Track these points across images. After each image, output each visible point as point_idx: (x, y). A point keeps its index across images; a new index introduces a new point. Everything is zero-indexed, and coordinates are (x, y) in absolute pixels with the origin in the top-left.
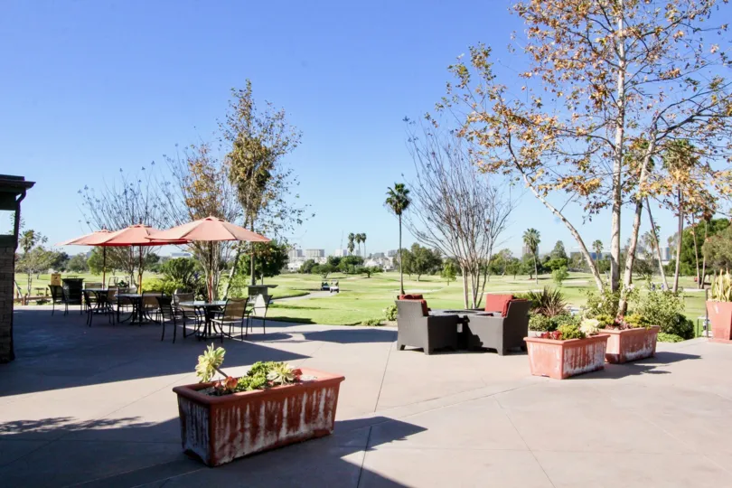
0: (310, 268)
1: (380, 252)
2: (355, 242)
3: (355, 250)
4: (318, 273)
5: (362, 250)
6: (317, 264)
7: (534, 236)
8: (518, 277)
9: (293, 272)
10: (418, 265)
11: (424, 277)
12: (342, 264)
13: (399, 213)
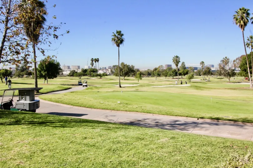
0: (73, 74)
1: (105, 67)
2: (94, 62)
3: (94, 66)
4: (77, 76)
5: (97, 66)
6: (77, 72)
7: (178, 59)
8: (167, 77)
9: (66, 76)
10: (124, 73)
11: (126, 78)
12: (88, 72)
13: (118, 46)
